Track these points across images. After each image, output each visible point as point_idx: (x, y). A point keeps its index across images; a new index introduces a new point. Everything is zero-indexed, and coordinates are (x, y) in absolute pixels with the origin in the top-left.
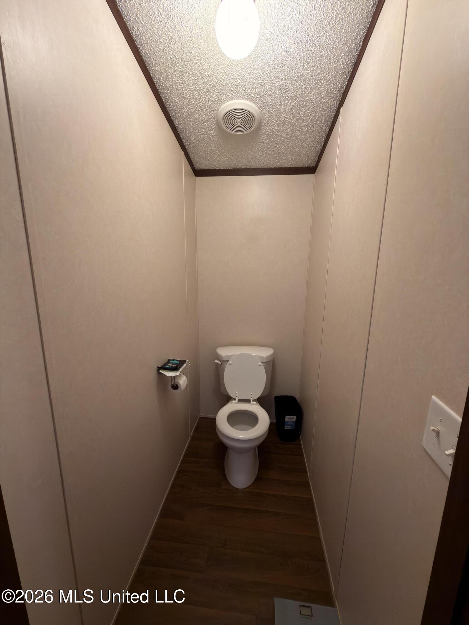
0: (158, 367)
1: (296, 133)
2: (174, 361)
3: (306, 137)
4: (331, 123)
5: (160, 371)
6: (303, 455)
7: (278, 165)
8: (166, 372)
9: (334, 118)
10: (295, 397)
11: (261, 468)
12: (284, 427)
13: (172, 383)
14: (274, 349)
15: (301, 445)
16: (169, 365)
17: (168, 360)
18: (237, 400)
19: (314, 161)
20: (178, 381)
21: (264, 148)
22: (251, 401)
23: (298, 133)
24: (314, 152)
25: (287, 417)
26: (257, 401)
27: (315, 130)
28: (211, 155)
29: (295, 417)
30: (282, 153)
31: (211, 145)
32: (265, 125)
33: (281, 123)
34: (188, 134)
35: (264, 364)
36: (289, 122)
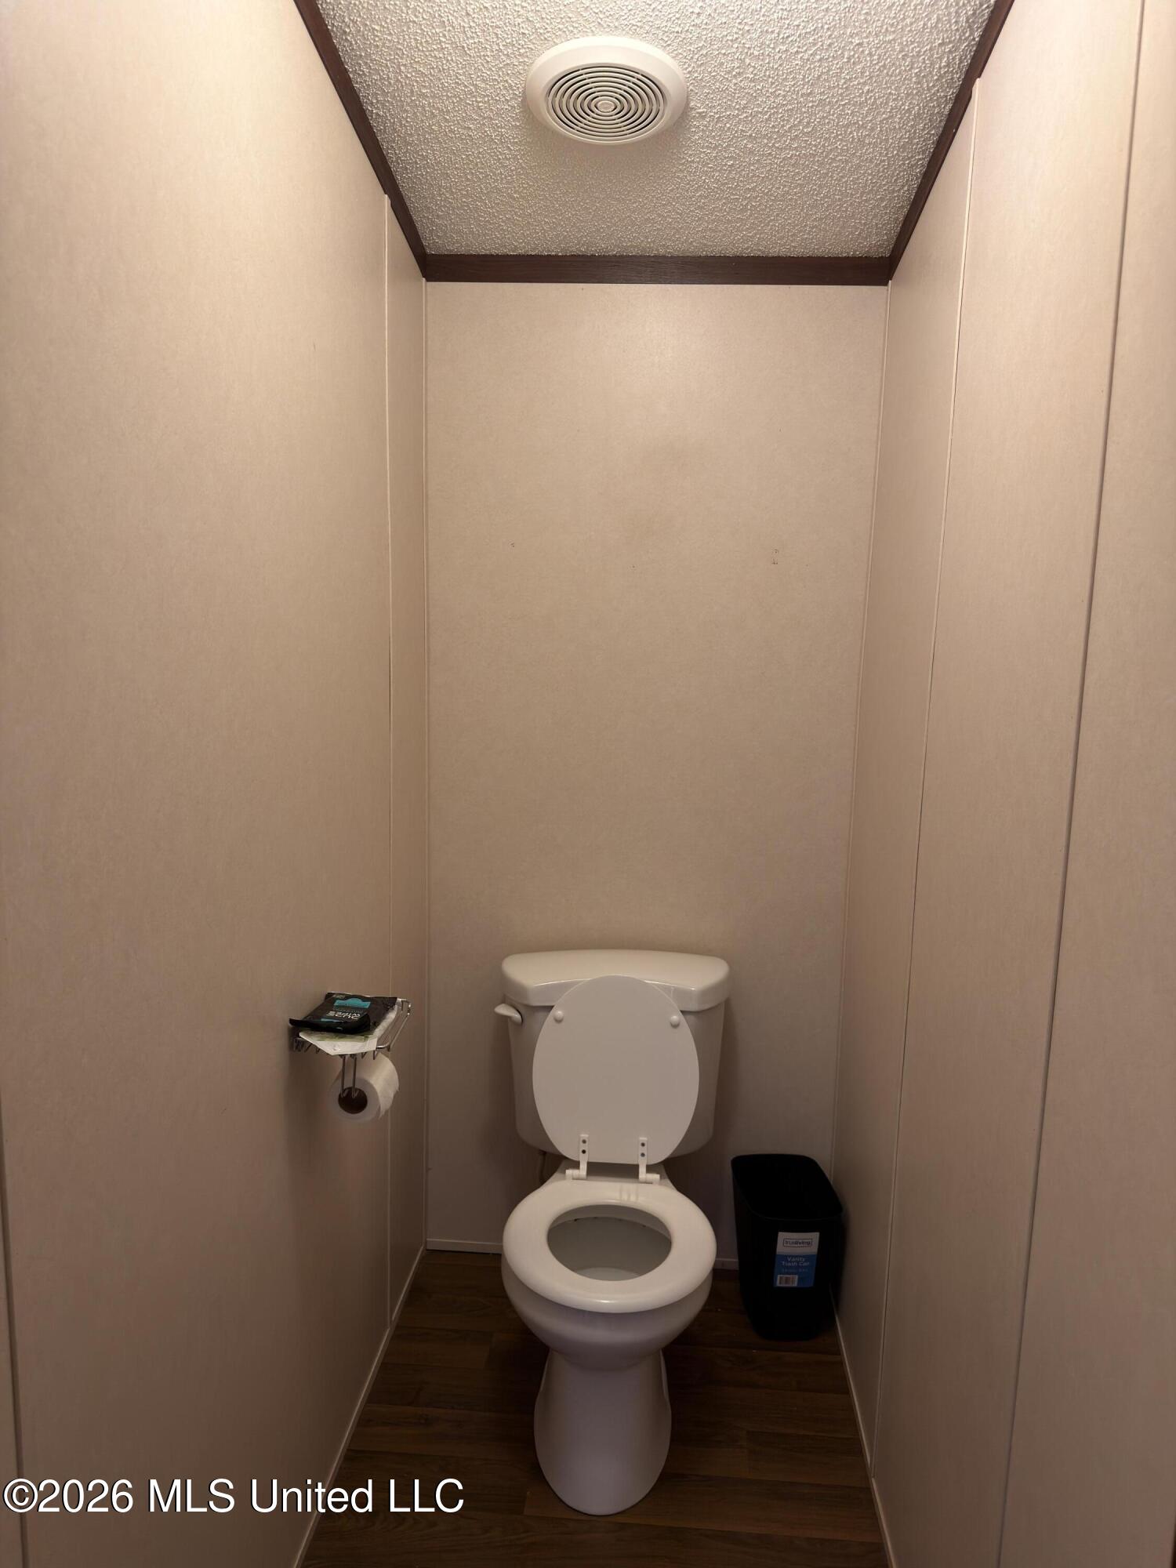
0: (292, 1021)
1: (815, 146)
2: (350, 1002)
3: (856, 161)
4: (944, 118)
5: (303, 1036)
6: (847, 1391)
7: (747, 248)
8: (322, 1039)
9: (954, 104)
10: (815, 1159)
11: (678, 1439)
12: (772, 1279)
13: (345, 1087)
14: (728, 963)
15: (839, 1352)
16: (332, 1014)
17: (323, 998)
18: (584, 1167)
19: (887, 240)
20: (366, 1077)
21: (696, 190)
22: (642, 1170)
23: (824, 146)
24: (885, 207)
25: (782, 1236)
26: (665, 1174)
27: (887, 140)
28: (492, 208)
29: (814, 1237)
30: (762, 210)
31: (494, 174)
32: (704, 117)
33: (761, 113)
34: (411, 135)
35: (692, 1018)
36: (792, 110)
